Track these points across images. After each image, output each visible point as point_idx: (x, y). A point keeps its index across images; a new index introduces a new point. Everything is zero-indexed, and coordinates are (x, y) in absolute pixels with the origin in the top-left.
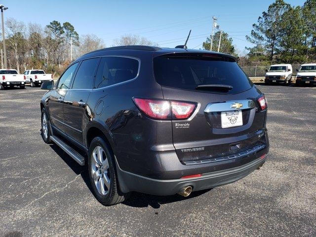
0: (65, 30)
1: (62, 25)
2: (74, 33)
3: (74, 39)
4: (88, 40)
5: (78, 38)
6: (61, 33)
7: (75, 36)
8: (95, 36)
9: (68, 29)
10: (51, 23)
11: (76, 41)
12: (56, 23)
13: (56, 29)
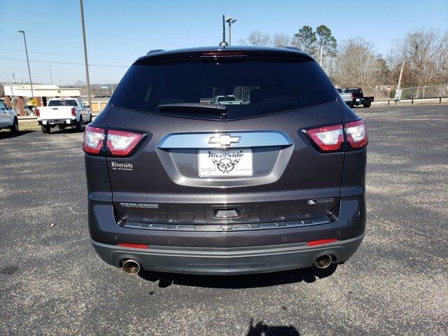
0: (318, 37)
1: (314, 30)
2: (329, 39)
3: (329, 47)
4: (351, 46)
5: (334, 46)
6: (312, 41)
7: (331, 42)
8: (361, 40)
9: (324, 34)
10: (300, 30)
11: (333, 50)
12: (307, 29)
13: (307, 37)
